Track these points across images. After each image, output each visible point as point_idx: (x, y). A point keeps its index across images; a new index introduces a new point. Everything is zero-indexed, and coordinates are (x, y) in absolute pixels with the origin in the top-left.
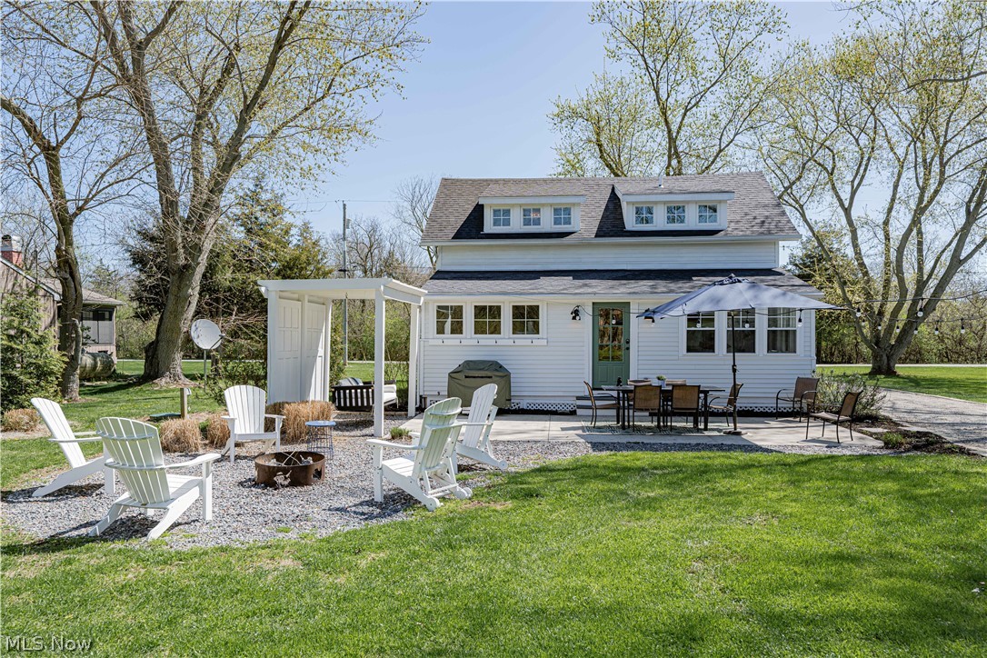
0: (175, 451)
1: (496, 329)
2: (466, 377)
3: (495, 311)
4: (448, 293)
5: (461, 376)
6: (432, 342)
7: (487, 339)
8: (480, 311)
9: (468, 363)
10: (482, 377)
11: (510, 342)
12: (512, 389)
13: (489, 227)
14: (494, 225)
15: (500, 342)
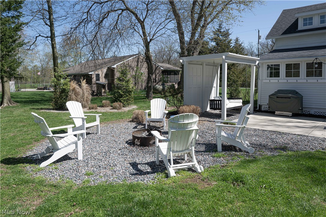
0: (134, 122)
1: (297, 75)
2: (277, 97)
3: (297, 66)
4: (272, 59)
5: (275, 97)
6: (264, 81)
7: (292, 80)
8: (288, 66)
9: (279, 91)
10: (286, 98)
11: (305, 81)
12: (303, 104)
13: (301, 27)
14: (304, 26)
15: (299, 81)
